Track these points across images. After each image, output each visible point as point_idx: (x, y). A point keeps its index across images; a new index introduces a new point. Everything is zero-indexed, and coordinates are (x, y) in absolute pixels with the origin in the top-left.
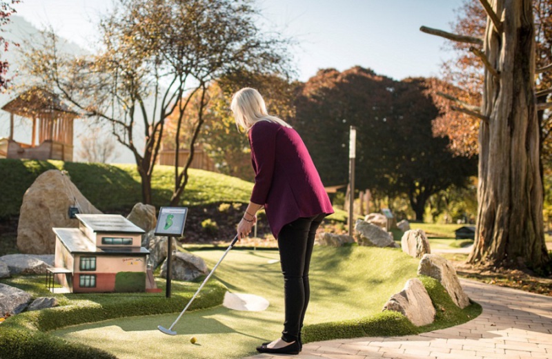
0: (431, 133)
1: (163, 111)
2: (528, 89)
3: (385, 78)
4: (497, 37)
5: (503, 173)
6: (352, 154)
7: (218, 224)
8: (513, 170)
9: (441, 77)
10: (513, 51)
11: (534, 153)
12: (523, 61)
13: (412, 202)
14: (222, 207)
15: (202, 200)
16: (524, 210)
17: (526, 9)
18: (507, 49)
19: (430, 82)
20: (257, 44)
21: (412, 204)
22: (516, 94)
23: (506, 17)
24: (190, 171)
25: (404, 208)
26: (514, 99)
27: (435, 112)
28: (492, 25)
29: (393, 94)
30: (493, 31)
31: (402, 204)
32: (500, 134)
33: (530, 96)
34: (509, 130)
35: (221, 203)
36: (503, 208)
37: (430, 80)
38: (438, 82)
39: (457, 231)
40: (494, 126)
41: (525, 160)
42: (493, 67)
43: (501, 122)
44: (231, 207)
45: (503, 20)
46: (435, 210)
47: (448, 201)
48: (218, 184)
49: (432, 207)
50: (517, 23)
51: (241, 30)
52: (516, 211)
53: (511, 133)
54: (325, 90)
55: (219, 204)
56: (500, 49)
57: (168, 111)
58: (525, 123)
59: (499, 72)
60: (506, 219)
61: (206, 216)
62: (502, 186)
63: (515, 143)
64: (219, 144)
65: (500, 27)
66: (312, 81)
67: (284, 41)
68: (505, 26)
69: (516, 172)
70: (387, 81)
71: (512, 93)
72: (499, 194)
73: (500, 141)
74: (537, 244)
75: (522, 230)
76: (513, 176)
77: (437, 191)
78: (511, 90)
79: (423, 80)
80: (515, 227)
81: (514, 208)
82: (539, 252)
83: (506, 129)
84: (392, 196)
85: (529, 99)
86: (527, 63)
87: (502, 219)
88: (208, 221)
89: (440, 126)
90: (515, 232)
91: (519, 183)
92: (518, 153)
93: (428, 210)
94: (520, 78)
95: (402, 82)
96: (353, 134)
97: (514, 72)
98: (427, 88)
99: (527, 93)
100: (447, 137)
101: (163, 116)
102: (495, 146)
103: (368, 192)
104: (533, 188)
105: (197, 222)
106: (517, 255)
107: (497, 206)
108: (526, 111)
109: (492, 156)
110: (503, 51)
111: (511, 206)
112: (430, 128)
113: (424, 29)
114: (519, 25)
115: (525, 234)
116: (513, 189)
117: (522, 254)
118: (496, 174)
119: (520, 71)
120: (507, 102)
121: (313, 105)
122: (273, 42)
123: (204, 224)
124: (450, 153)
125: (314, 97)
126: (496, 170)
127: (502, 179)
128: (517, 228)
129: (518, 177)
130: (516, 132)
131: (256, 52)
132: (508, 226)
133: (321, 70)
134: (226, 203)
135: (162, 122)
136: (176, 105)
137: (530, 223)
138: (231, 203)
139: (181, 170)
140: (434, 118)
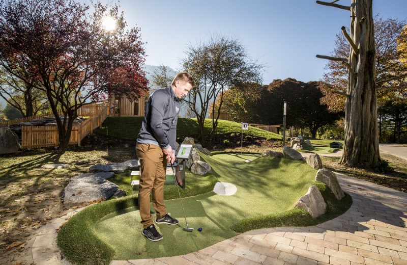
0: (320, 103)
1: (208, 97)
2: (372, 81)
3: (300, 82)
4: (356, 57)
5: (358, 122)
6: (285, 114)
7: (230, 141)
8: (364, 120)
9: (324, 80)
10: (364, 63)
11: (375, 112)
12: (369, 68)
13: (311, 130)
14: (232, 135)
15: (224, 132)
16: (369, 139)
17: (371, 42)
18: (361, 62)
19: (319, 83)
20: (245, 69)
21: (311, 131)
22: (365, 84)
23: (360, 47)
24: (219, 121)
25: (308, 132)
26: (364, 86)
27: (322, 95)
28: (353, 51)
29: (304, 88)
30: (354, 54)
31: (307, 131)
32: (356, 103)
33: (373, 84)
34: (362, 101)
35: (232, 133)
36: (358, 138)
37: (319, 82)
38: (323, 83)
39: (331, 144)
40: (353, 99)
41: (370, 115)
42: (353, 71)
43: (357, 97)
44: (236, 135)
45: (359, 48)
46: (320, 133)
47: (326, 130)
48: (231, 125)
49: (319, 132)
50: (367, 49)
51: (238, 63)
52: (365, 140)
53: (363, 103)
54: (276, 88)
55: (231, 133)
56: (357, 63)
57: (210, 97)
58: (370, 98)
59: (356, 74)
60: (359, 144)
61: (226, 138)
62: (357, 128)
63: (364, 107)
64: (235, 110)
65: (357, 52)
66: (271, 84)
67: (256, 67)
68: (360, 51)
69: (365, 122)
70: (301, 83)
71: (363, 83)
72: (356, 132)
73: (357, 107)
74: (376, 156)
75: (368, 149)
76: (364, 123)
77: (321, 126)
78: (363, 82)
79: (316, 82)
80: (364, 148)
81: (364, 138)
82: (377, 160)
83: (360, 101)
84: (303, 128)
85: (372, 86)
86: (372, 68)
87: (357, 144)
88: (226, 140)
89: (323, 101)
90: (364, 150)
91: (367, 127)
92: (366, 112)
93: (317, 133)
94: (368, 76)
95: (307, 84)
96: (285, 105)
97: (365, 73)
98: (318, 85)
99: (371, 83)
100: (326, 105)
101: (208, 99)
102: (354, 109)
103: (293, 127)
104: (374, 129)
105: (222, 140)
106: (365, 161)
107: (355, 138)
108: (371, 92)
109: (352, 114)
110: (359, 63)
111: (362, 138)
112: (319, 101)
113: (318, 56)
114: (368, 50)
115: (369, 151)
116: (363, 129)
117: (367, 161)
118: (354, 122)
119: (368, 73)
120: (361, 87)
121: (271, 94)
122: (252, 67)
123: (224, 142)
124: (327, 111)
125: (271, 91)
126: (354, 120)
127: (357, 125)
128: (365, 148)
129: (366, 124)
130: (365, 102)
131: (245, 72)
132: (361, 147)
133: (275, 80)
134: (234, 133)
135: (207, 102)
136: (212, 95)
137: (372, 146)
138: (235, 133)
139: (215, 120)
140: (321, 97)
